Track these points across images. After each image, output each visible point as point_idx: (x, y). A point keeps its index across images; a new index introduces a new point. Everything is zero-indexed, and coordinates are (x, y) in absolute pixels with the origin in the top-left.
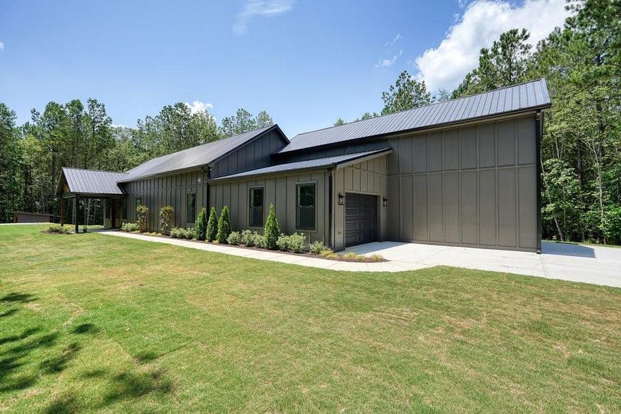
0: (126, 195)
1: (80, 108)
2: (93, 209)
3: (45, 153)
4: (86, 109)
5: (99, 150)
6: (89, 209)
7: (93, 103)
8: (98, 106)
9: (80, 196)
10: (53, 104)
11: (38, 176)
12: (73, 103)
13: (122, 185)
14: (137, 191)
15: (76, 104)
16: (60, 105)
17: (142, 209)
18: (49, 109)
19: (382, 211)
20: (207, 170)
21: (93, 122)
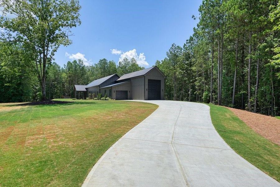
0: (87, 91)
1: (76, 63)
2: (80, 95)
3: (68, 78)
4: (78, 62)
5: (82, 76)
6: (79, 95)
7: (80, 60)
8: (81, 61)
9: (78, 92)
10: (69, 62)
11: (66, 85)
12: (74, 61)
13: (86, 89)
14: (90, 90)
15: (75, 62)
16: (71, 62)
17: (90, 94)
18: (68, 64)
19: (129, 93)
20: (99, 86)
21: (80, 67)
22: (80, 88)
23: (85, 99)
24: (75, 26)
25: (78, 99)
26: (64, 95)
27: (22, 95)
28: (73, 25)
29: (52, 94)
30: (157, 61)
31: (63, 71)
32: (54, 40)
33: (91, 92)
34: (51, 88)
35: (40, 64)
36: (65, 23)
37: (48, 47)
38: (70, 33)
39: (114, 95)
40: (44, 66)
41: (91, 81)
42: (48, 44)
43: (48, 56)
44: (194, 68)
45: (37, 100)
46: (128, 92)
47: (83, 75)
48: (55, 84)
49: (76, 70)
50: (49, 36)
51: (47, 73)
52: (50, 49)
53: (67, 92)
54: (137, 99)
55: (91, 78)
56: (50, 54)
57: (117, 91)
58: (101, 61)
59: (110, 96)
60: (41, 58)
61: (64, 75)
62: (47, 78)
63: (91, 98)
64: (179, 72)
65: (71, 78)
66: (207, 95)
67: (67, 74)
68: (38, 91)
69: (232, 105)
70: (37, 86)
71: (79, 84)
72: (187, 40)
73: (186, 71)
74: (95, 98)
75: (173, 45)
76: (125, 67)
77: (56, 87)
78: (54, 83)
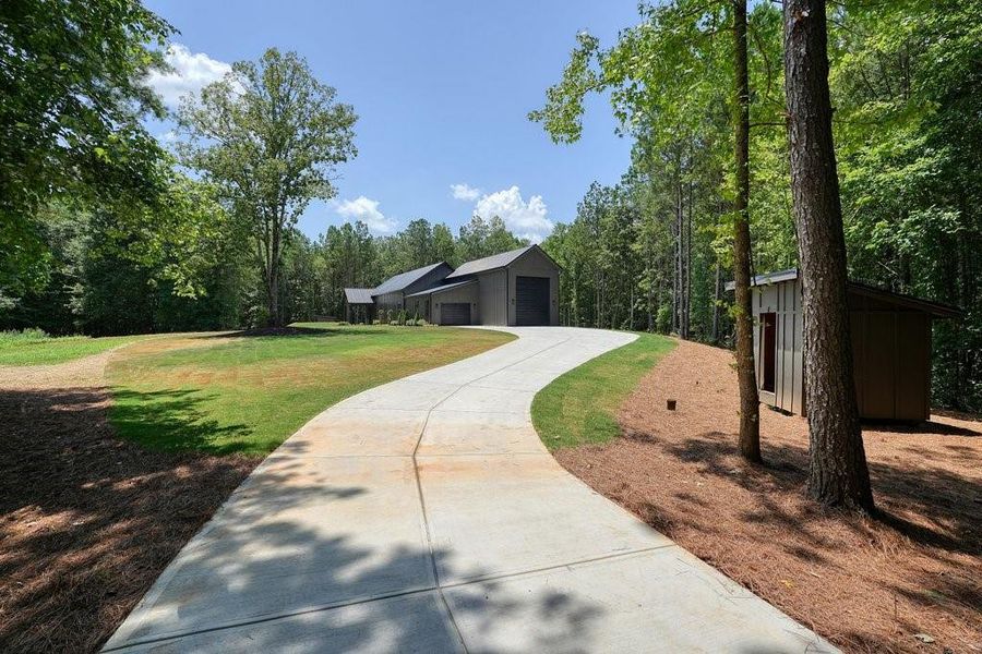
0: (375, 303)
1: (351, 230)
3: (328, 269)
4: (354, 229)
5: (364, 264)
6: (356, 314)
8: (362, 226)
9: (353, 305)
10: (332, 227)
11: (325, 286)
13: (373, 298)
14: (382, 301)
15: (348, 227)
16: (338, 228)
17: (381, 311)
18: (330, 232)
19: (473, 310)
20: (404, 291)
21: (360, 239)
22: (357, 296)
23: (371, 323)
24: (345, 160)
25: (353, 323)
26: (319, 312)
27: (218, 314)
28: (340, 159)
29: (289, 311)
30: (559, 224)
31: (317, 249)
32: (298, 191)
33: (385, 307)
34: (286, 295)
35: (267, 245)
36: (323, 154)
37: (283, 205)
38: (333, 174)
39: (436, 313)
40: (275, 249)
41: (389, 277)
42: (284, 200)
43: (285, 226)
44: (636, 247)
45: (250, 325)
46: (472, 306)
47: (367, 260)
48: (295, 285)
49: (349, 248)
50: (286, 182)
51: (281, 264)
52: (288, 208)
53: (325, 306)
54: (489, 324)
55: (387, 269)
56: (288, 220)
57: (443, 305)
58: (413, 224)
59: (428, 317)
60: (268, 230)
61: (319, 262)
62: (280, 275)
63: (384, 322)
64: (603, 257)
65: (337, 270)
66: (668, 315)
67: (326, 258)
68: (254, 304)
69: (711, 340)
70: (251, 290)
71: (356, 286)
72: (623, 177)
73: (623, 254)
74: (393, 322)
75: (592, 187)
76: (477, 240)
77: (298, 293)
78: (293, 281)
